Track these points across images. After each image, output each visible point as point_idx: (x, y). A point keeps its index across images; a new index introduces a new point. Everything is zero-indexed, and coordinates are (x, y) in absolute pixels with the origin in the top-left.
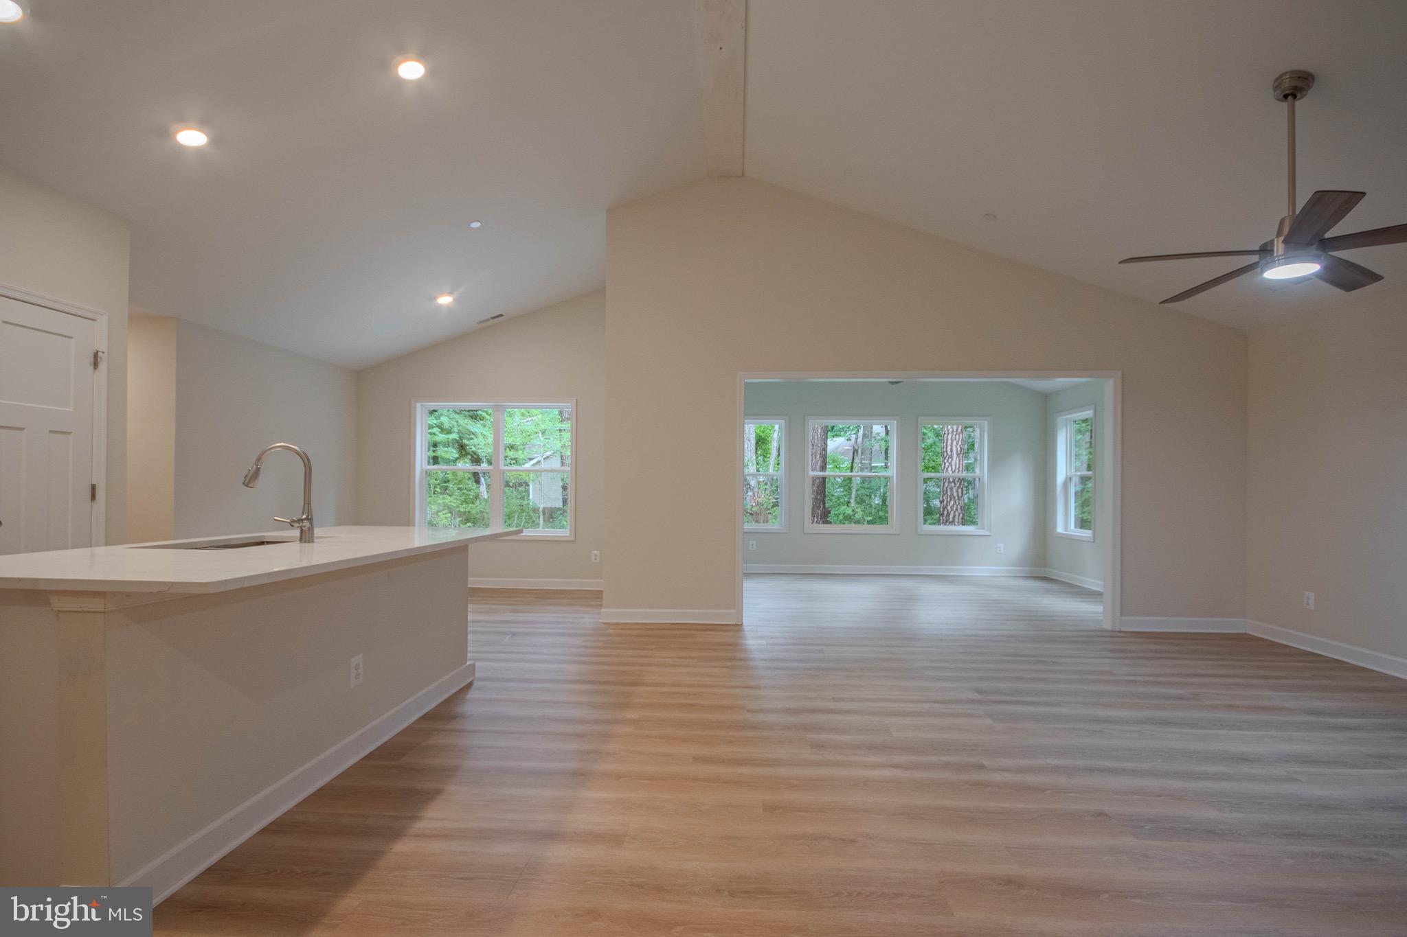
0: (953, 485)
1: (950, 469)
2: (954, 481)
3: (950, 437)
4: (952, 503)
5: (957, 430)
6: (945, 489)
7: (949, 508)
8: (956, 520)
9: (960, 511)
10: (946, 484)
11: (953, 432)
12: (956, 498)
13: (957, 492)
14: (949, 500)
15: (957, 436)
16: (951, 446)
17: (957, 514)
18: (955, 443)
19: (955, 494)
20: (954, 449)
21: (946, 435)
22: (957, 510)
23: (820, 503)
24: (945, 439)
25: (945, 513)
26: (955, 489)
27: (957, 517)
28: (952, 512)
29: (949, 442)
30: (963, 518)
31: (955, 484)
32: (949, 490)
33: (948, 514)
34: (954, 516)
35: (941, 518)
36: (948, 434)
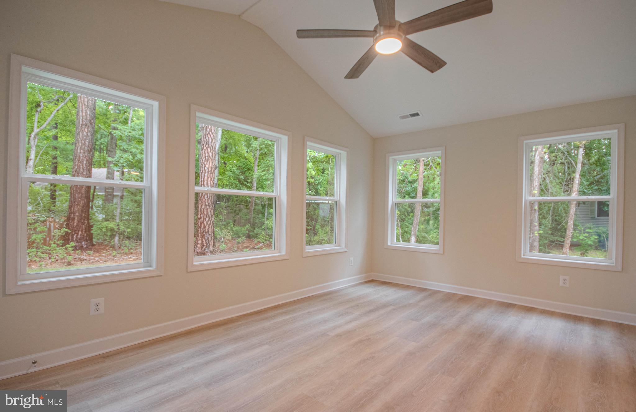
0: (208, 207)
1: (206, 196)
2: (209, 205)
3: (206, 175)
4: (207, 219)
5: (211, 170)
6: (202, 210)
7: (205, 222)
8: (210, 231)
9: (212, 224)
10: (203, 207)
11: (208, 171)
12: (210, 216)
13: (211, 212)
14: (205, 217)
15: (211, 175)
16: (207, 181)
17: (210, 226)
18: (209, 179)
19: (209, 213)
20: (209, 183)
21: (203, 174)
22: (210, 224)
23: (84, 220)
24: (203, 176)
25: (203, 226)
26: (209, 210)
27: (210, 229)
28: (207, 225)
29: (206, 178)
30: (213, 229)
31: (209, 207)
32: (205, 211)
33: (205, 227)
34: (209, 228)
35: (199, 230)
36: (205, 173)
